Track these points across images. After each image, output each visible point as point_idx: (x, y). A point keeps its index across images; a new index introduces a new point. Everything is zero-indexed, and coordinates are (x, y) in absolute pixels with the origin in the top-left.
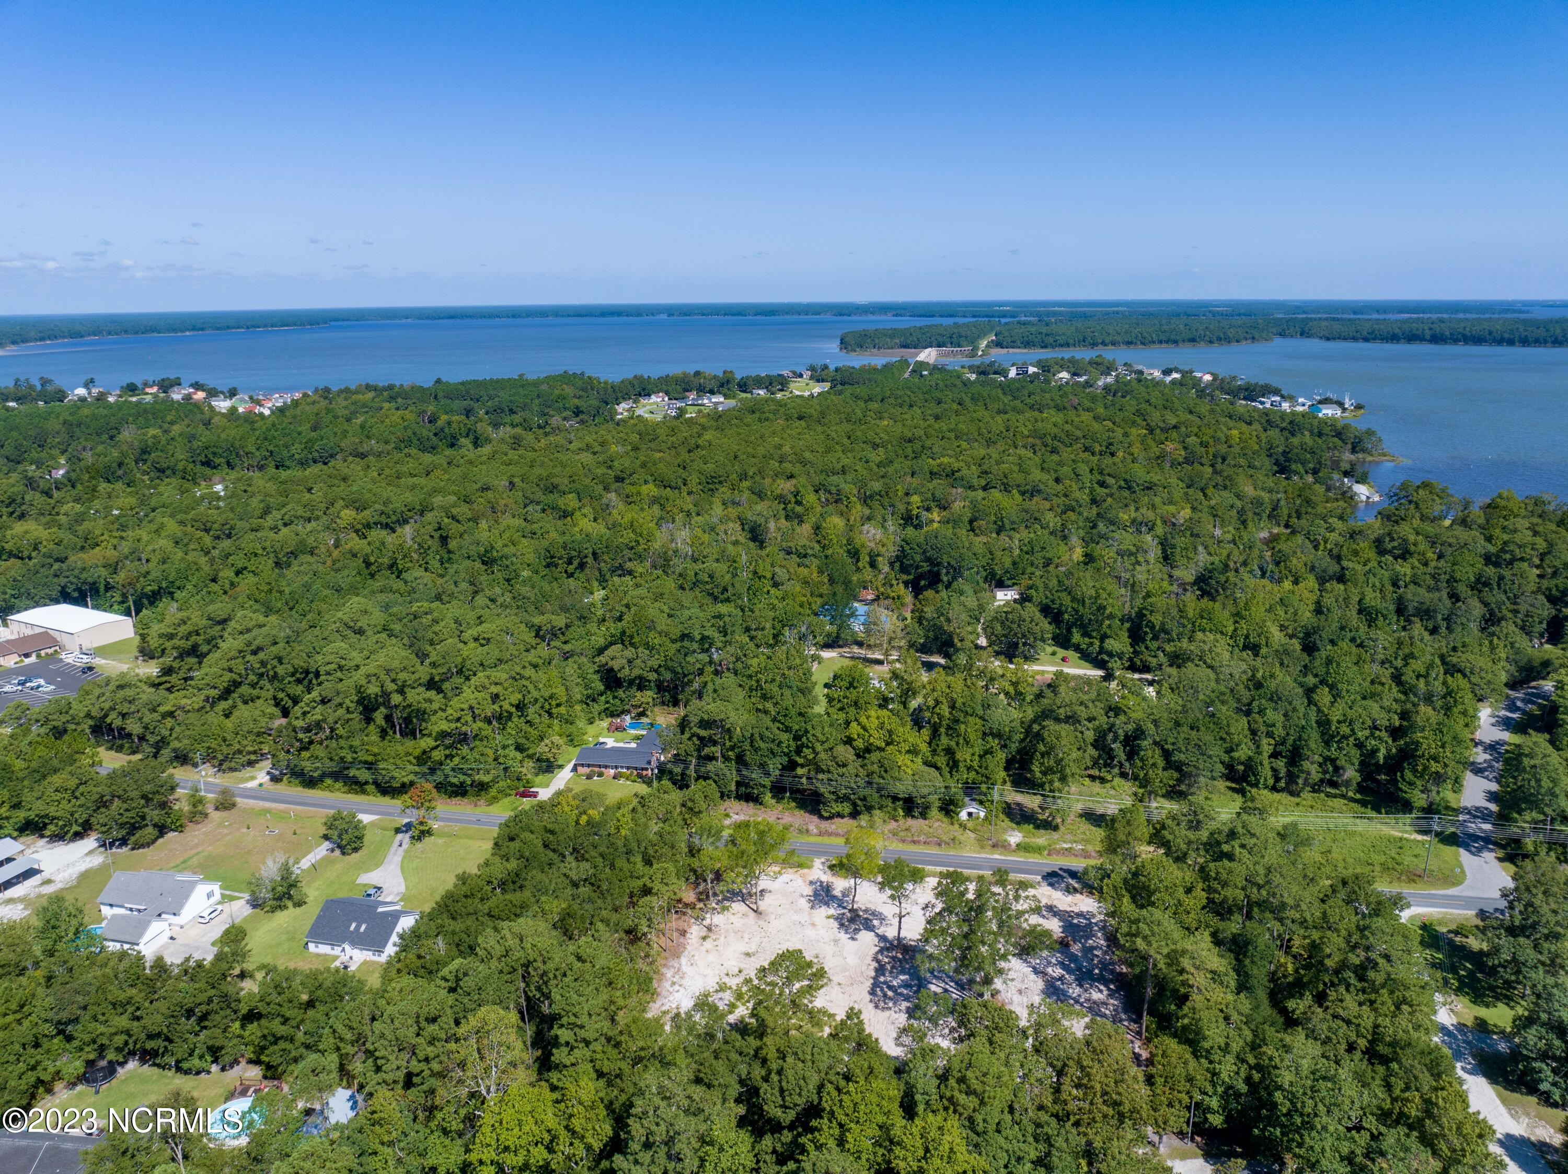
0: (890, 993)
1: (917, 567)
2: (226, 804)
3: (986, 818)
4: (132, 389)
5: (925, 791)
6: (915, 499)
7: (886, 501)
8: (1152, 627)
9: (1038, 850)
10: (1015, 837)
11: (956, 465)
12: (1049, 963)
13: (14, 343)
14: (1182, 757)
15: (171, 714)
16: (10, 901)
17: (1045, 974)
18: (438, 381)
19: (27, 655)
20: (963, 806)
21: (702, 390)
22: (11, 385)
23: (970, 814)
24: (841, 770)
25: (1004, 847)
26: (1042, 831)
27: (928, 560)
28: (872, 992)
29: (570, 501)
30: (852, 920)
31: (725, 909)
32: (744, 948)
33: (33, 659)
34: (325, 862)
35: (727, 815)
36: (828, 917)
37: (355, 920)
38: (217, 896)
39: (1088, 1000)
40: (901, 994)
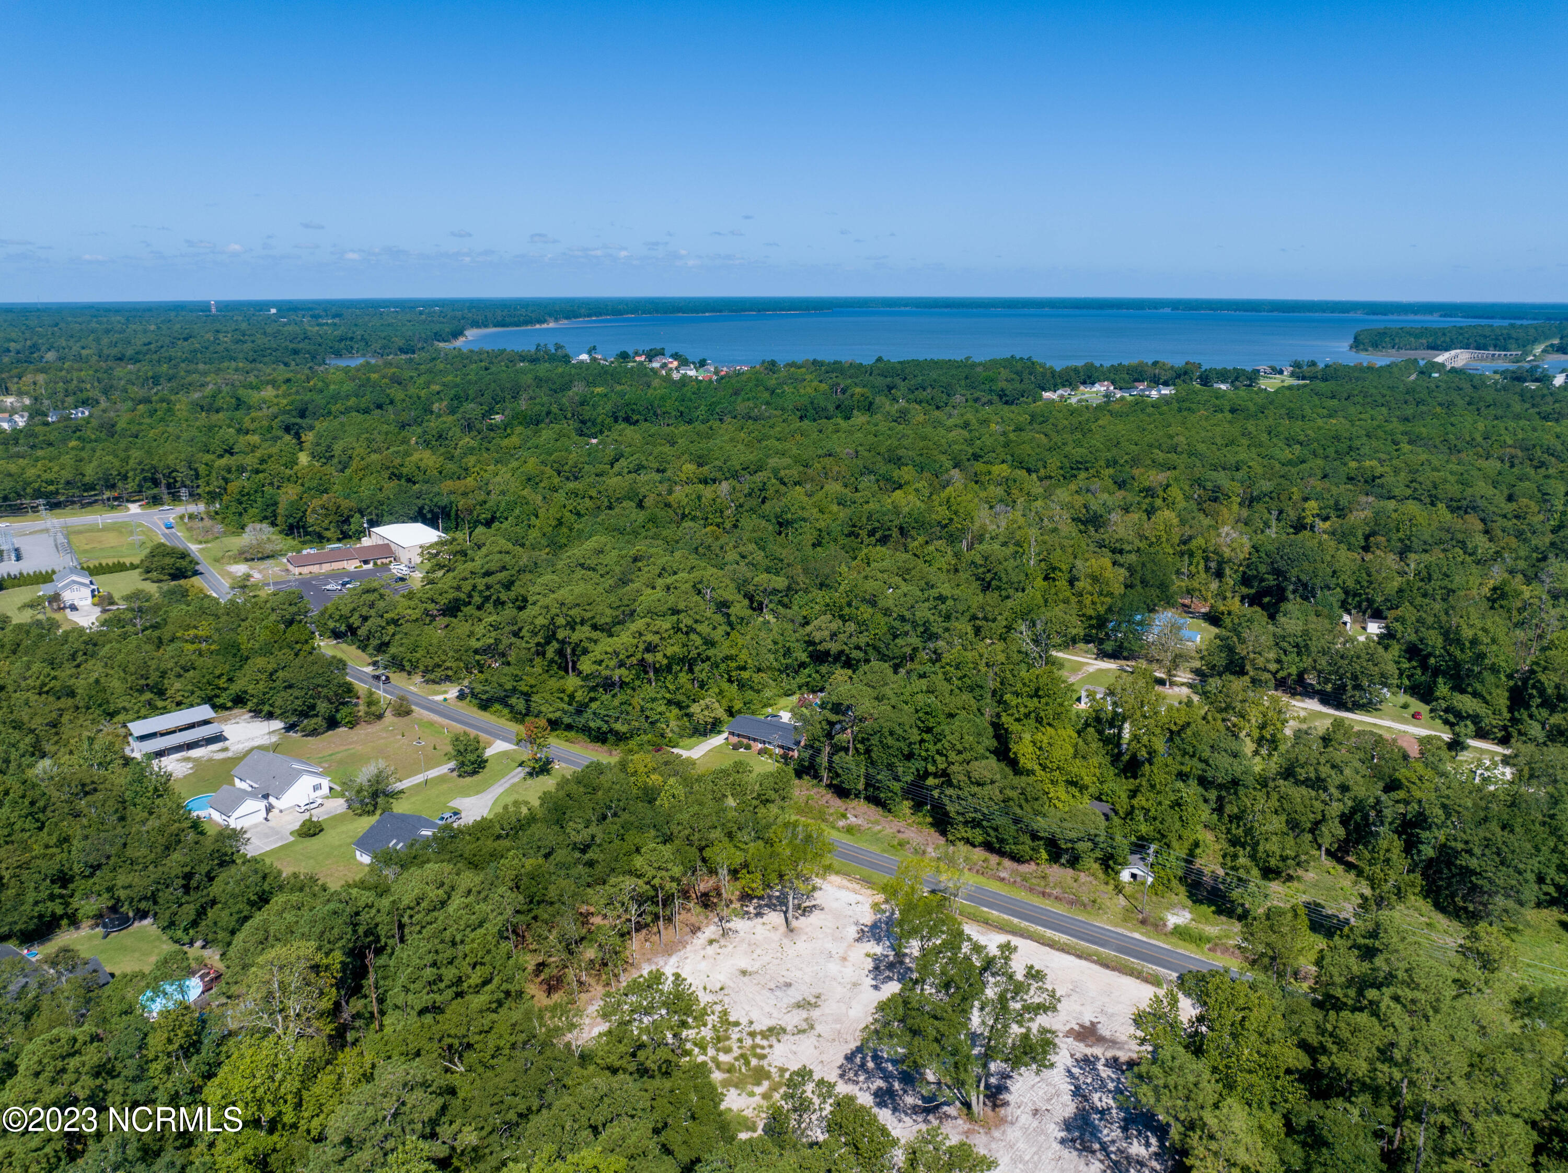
0: (871, 1065)
1: (1262, 580)
2: (403, 711)
3: (1153, 886)
4: (624, 356)
5: (1073, 835)
6: (1312, 505)
7: (1274, 505)
8: (1542, 691)
9: (1198, 939)
10: (1179, 917)
11: (1379, 470)
12: (1103, 1086)
13: (567, 318)
14: (1474, 863)
15: (395, 622)
16: (188, 759)
17: (1086, 1098)
18: (879, 360)
19: (366, 562)
20: (1124, 864)
21: (1156, 381)
22: (533, 349)
23: (1134, 876)
24: (975, 789)
25: (1156, 926)
26: (1223, 918)
27: (1278, 572)
28: (849, 1058)
29: (907, 473)
30: (891, 966)
31: (759, 915)
32: (743, 964)
33: (370, 566)
34: (441, 779)
35: (844, 816)
36: (868, 955)
37: (397, 837)
38: (325, 790)
39: (1120, 1151)
40: (883, 1070)
